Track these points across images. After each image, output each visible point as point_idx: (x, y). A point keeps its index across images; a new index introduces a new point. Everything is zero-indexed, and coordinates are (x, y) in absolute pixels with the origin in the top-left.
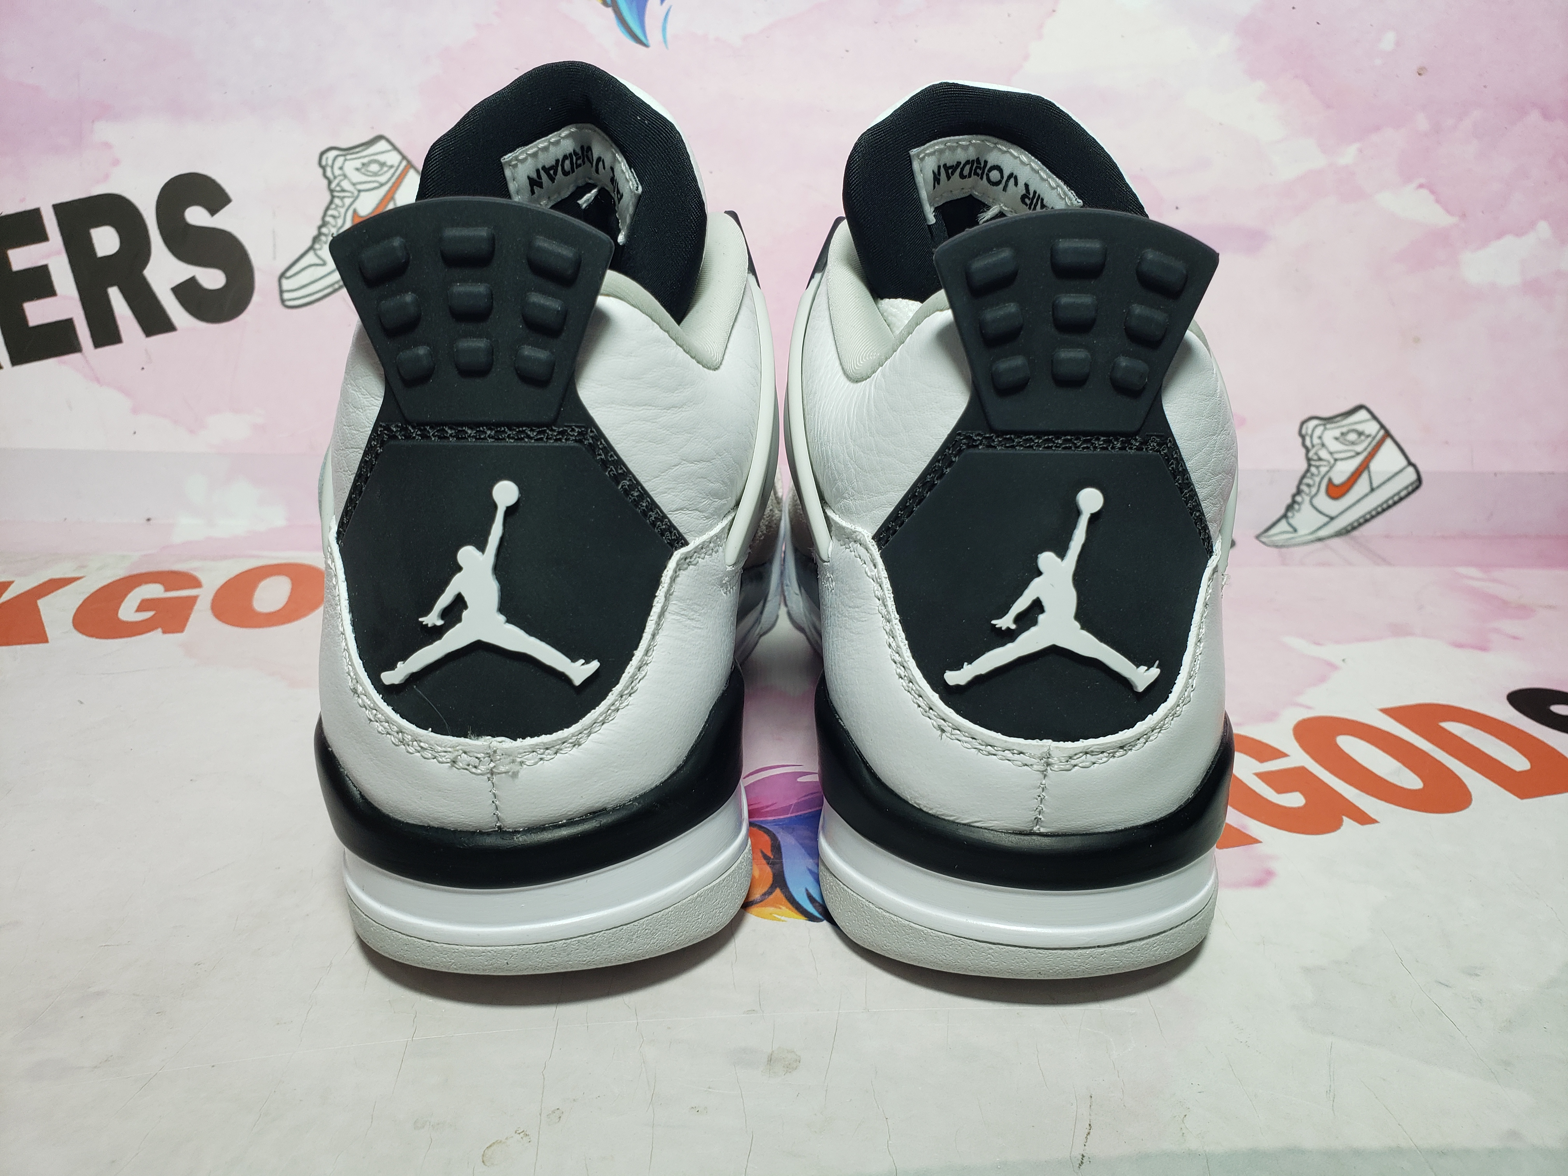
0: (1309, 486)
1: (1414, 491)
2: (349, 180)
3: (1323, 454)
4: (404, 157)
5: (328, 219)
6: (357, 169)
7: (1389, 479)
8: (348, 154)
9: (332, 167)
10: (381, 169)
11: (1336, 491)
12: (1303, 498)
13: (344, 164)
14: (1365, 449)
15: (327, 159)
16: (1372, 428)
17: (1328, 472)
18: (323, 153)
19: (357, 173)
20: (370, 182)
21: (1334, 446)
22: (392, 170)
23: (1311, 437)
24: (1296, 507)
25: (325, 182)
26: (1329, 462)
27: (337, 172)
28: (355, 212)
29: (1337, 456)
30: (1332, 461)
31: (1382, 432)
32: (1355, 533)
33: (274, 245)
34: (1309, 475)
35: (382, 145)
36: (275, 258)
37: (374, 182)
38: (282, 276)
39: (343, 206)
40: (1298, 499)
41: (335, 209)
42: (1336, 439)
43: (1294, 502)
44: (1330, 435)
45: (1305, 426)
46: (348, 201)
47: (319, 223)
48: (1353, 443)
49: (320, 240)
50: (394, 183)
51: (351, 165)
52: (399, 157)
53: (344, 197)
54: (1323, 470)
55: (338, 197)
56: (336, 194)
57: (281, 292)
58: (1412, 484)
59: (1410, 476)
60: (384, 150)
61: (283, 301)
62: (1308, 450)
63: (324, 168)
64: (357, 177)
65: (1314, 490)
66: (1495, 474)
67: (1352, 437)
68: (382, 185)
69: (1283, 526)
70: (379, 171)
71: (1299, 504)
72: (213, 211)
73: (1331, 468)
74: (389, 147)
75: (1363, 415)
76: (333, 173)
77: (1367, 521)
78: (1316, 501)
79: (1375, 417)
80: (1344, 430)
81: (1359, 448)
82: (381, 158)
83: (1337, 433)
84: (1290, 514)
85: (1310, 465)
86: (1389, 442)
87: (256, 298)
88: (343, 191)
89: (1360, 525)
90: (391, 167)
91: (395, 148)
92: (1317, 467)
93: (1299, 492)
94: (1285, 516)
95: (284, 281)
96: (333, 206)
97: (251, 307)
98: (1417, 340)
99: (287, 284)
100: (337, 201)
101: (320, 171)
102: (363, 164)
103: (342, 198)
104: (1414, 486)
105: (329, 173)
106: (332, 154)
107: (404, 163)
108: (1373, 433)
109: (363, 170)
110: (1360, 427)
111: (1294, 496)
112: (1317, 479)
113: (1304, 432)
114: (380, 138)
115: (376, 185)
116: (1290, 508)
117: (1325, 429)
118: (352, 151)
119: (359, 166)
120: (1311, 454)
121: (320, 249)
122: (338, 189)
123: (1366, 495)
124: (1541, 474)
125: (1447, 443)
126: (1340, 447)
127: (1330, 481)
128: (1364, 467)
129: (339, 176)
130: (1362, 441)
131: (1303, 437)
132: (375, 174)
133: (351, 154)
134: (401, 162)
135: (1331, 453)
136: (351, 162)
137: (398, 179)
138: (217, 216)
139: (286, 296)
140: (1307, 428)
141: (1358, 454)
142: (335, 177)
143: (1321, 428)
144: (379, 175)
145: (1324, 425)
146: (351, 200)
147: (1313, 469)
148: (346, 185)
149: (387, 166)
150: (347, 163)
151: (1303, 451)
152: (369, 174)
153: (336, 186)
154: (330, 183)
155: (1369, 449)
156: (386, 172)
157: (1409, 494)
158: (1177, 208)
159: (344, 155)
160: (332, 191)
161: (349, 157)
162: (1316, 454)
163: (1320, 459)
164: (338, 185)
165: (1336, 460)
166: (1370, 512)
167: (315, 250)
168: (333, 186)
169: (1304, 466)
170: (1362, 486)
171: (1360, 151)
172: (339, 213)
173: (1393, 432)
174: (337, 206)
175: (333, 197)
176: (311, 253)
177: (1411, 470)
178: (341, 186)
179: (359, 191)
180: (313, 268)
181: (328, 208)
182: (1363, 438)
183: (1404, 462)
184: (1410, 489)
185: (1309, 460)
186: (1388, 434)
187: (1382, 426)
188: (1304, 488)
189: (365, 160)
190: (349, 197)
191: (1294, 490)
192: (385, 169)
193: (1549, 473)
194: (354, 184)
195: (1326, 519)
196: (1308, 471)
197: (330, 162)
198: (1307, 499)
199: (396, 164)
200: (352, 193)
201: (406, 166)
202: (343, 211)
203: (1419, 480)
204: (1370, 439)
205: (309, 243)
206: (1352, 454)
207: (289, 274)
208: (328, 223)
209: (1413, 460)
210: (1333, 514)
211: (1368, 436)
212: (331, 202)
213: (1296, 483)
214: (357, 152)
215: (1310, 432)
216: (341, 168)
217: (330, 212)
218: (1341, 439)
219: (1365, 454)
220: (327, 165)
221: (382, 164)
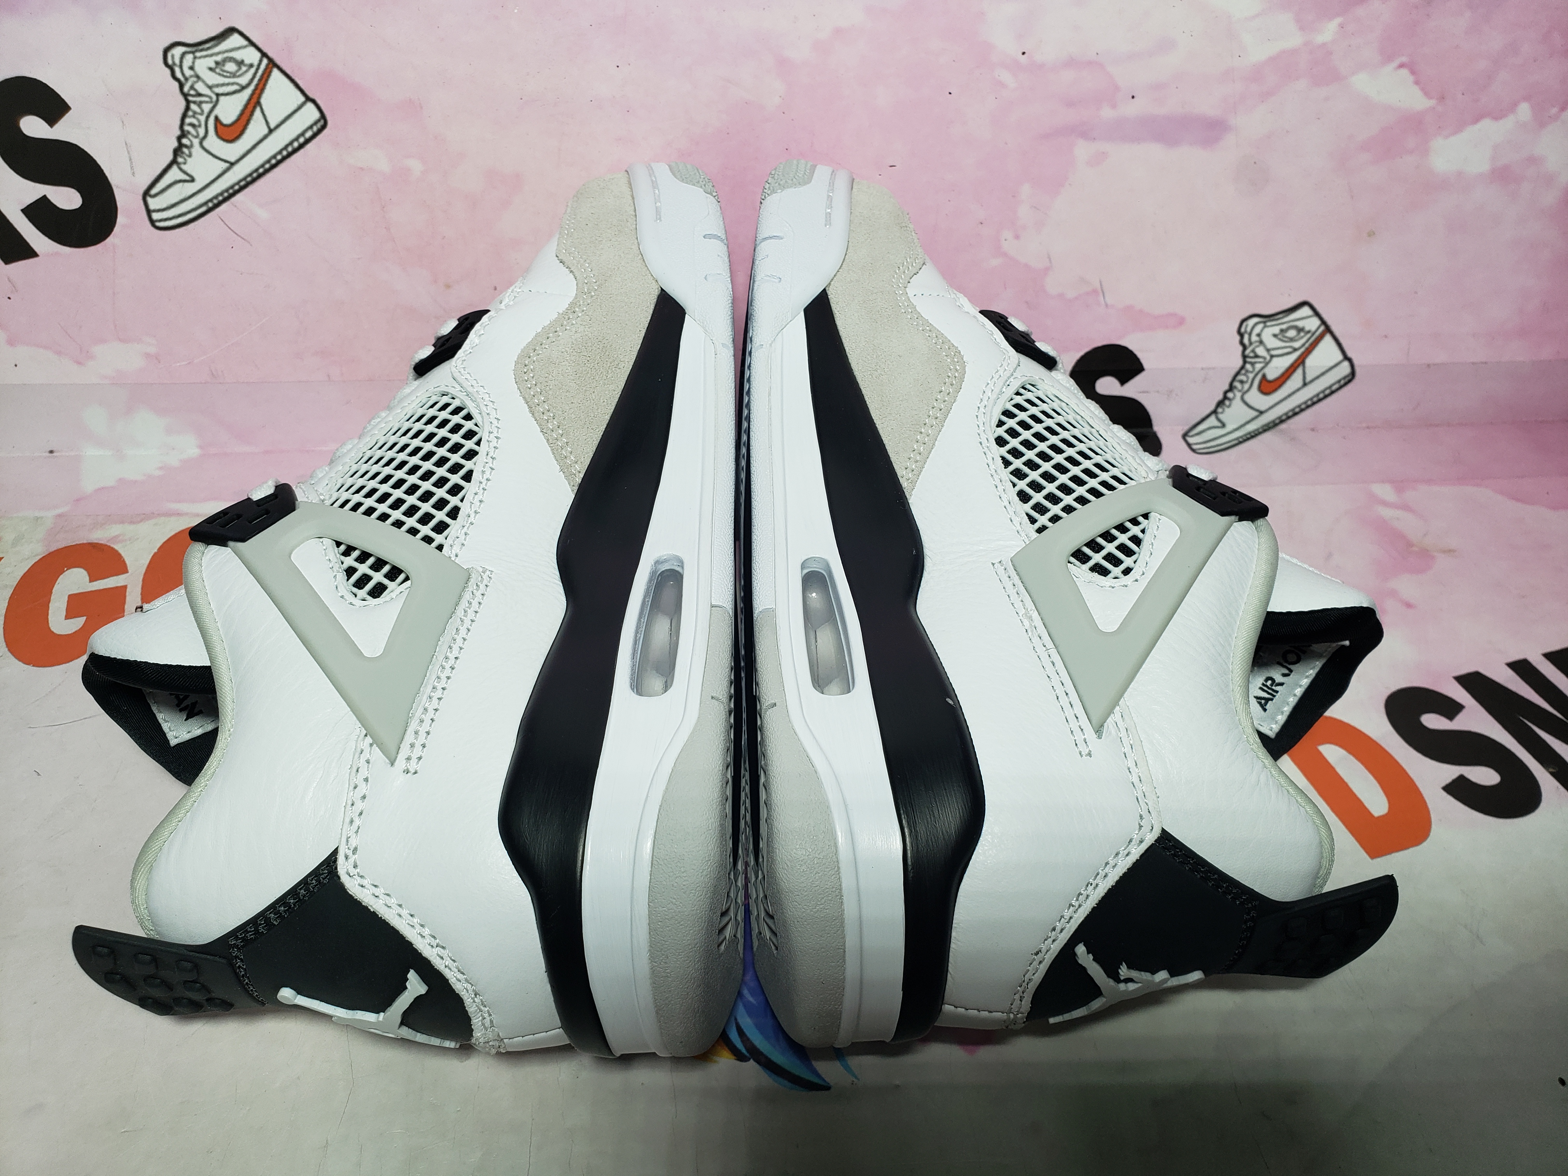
0: (1242, 382)
1: (1346, 384)
2: (204, 82)
3: (1260, 351)
4: (264, 55)
5: (187, 128)
6: (211, 69)
7: (1323, 374)
8: (196, 51)
9: (181, 67)
10: (240, 69)
11: (1268, 387)
12: (1235, 395)
13: (193, 63)
14: (1303, 345)
15: (173, 56)
16: (1313, 324)
17: (1263, 368)
18: (166, 51)
19: (210, 73)
20: (228, 84)
21: (1271, 343)
22: (253, 70)
23: (1250, 334)
24: (1227, 402)
25: (176, 84)
26: (1265, 358)
27: (188, 73)
28: (217, 118)
29: (1274, 353)
30: (1268, 358)
31: (1322, 328)
32: (1283, 426)
33: (130, 159)
34: (1243, 372)
35: (235, 40)
36: (133, 174)
37: (233, 84)
38: (146, 194)
39: (202, 113)
40: (1230, 395)
41: (194, 117)
42: (1275, 336)
43: (1225, 398)
44: (1269, 334)
45: (1244, 324)
46: (206, 107)
47: (178, 133)
48: (1292, 340)
49: (183, 153)
50: (257, 85)
51: (203, 65)
52: (258, 55)
53: (201, 102)
54: (1258, 366)
55: (194, 102)
56: (190, 98)
57: (149, 212)
58: (1344, 378)
59: (1345, 368)
60: (238, 45)
61: (152, 222)
62: (1245, 347)
63: (171, 68)
64: (212, 78)
65: (1246, 386)
66: (1429, 366)
67: (1292, 333)
68: (243, 88)
69: (1212, 421)
70: (237, 71)
71: (1229, 399)
72: (51, 121)
73: (1267, 364)
74: (245, 43)
75: (1306, 311)
76: (183, 74)
77: (1296, 414)
78: (1247, 397)
79: (1317, 314)
80: (1284, 327)
81: (1296, 345)
82: (237, 55)
83: (1276, 330)
84: (1220, 410)
85: (1245, 362)
86: (1328, 339)
87: (121, 219)
88: (199, 95)
89: (1289, 418)
90: (251, 66)
91: (252, 44)
92: (1253, 364)
93: (1231, 388)
94: (1215, 412)
95: (149, 200)
96: (190, 113)
97: (117, 229)
98: (1371, 234)
99: (153, 203)
100: (193, 107)
101: (168, 72)
102: (217, 63)
103: (199, 104)
104: (1347, 380)
105: (178, 74)
106: (178, 51)
107: (265, 61)
108: (1313, 329)
109: (218, 70)
110: (1300, 324)
111: (1226, 393)
112: (1251, 376)
113: (1243, 330)
114: (231, 31)
115: (236, 87)
116: (1220, 404)
117: (1265, 327)
118: (201, 47)
119: (213, 65)
120: (1247, 352)
121: (185, 163)
122: (192, 92)
123: (1298, 390)
124: (1473, 363)
125: (1386, 337)
126: (1278, 343)
127: (1264, 376)
128: (1300, 362)
129: (191, 76)
130: (1302, 337)
131: (1241, 336)
132: (234, 75)
133: (202, 50)
134: (261, 61)
135: (1268, 350)
136: (202, 60)
137: (260, 80)
138: (56, 126)
139: (155, 216)
140: (1247, 326)
141: (1295, 350)
142: (187, 79)
143: (1261, 326)
144: (239, 76)
145: (1265, 322)
146: (210, 106)
147: (1248, 366)
148: (200, 87)
149: (245, 65)
150: (198, 62)
151: (1241, 348)
152: (225, 74)
153: (189, 91)
154: (181, 86)
155: (1307, 345)
156: (246, 71)
157: (1341, 387)
158: (1133, 97)
159: (193, 53)
160: (185, 96)
161: (198, 54)
162: (1253, 351)
163: (1257, 356)
164: (192, 87)
165: (1272, 356)
166: (1299, 406)
167: (178, 164)
168: (186, 89)
169: (1240, 362)
170: (1296, 380)
171: (1341, 26)
172: (199, 121)
173: (1334, 328)
174: (195, 113)
175: (188, 102)
176: (175, 168)
177: (1346, 364)
178: (195, 90)
179: (218, 95)
180: (181, 184)
181: (184, 116)
182: (1302, 334)
183: (1340, 357)
184: (1342, 382)
185: (1244, 357)
186: (1328, 330)
187: (1323, 322)
188: (1237, 384)
189: (219, 58)
190: (207, 102)
191: (1227, 387)
192: (244, 69)
193: (1482, 363)
194: (210, 87)
195: (1255, 414)
196: (1243, 367)
197: (177, 61)
198: (1239, 395)
199: (256, 63)
200: (210, 97)
201: (267, 66)
202: (202, 118)
203: (1353, 374)
204: (1309, 335)
205: (170, 157)
206: (1289, 350)
207: (154, 191)
208: (189, 132)
209: (1350, 354)
210: (1262, 408)
211: (1309, 332)
212: (187, 108)
213: (1229, 379)
214: (208, 49)
215: (1249, 329)
216: (192, 68)
217: (188, 120)
218: (1280, 336)
219: (1302, 350)
220: (174, 64)
221: (240, 63)
